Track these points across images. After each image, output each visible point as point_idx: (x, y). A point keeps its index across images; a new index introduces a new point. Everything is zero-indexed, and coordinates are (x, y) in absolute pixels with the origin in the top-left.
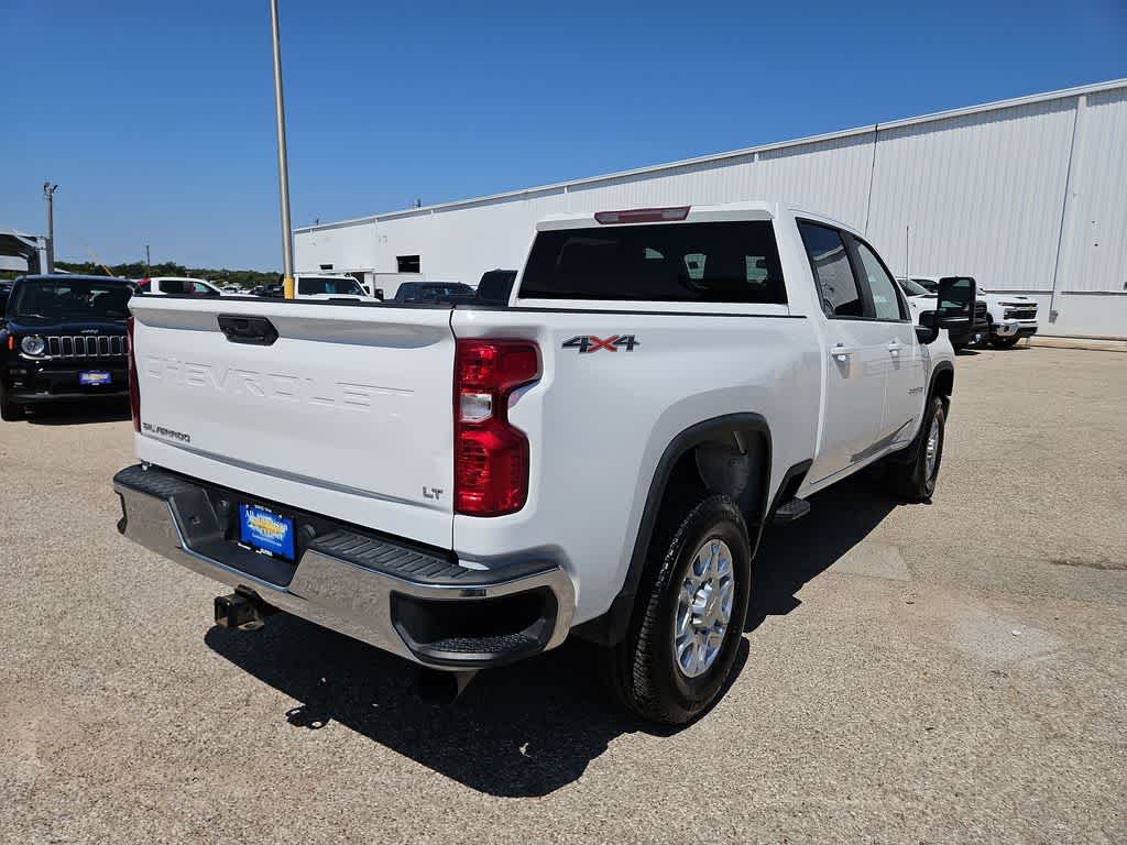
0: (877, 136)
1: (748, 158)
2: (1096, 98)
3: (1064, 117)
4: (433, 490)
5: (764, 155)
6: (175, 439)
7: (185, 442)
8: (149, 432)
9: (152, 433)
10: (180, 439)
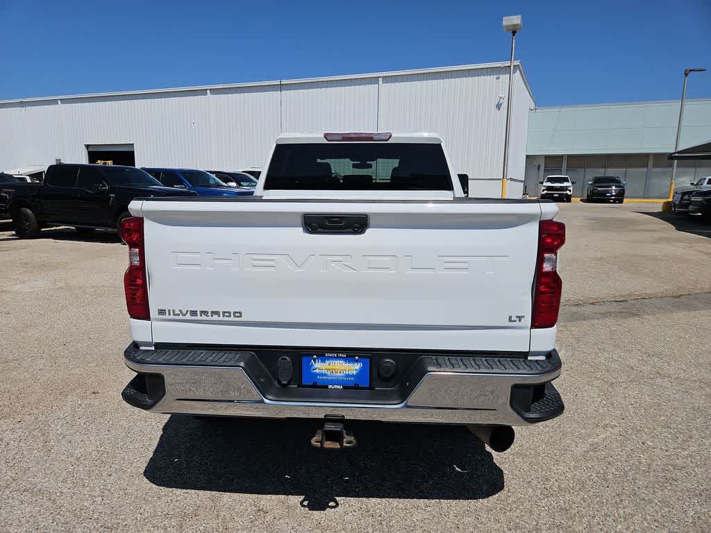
0: (281, 87)
1: (204, 92)
2: (387, 79)
3: (372, 88)
4: (517, 317)
5: (214, 91)
6: (215, 317)
7: (234, 318)
8: (167, 316)
9: (172, 317)
10: (227, 316)
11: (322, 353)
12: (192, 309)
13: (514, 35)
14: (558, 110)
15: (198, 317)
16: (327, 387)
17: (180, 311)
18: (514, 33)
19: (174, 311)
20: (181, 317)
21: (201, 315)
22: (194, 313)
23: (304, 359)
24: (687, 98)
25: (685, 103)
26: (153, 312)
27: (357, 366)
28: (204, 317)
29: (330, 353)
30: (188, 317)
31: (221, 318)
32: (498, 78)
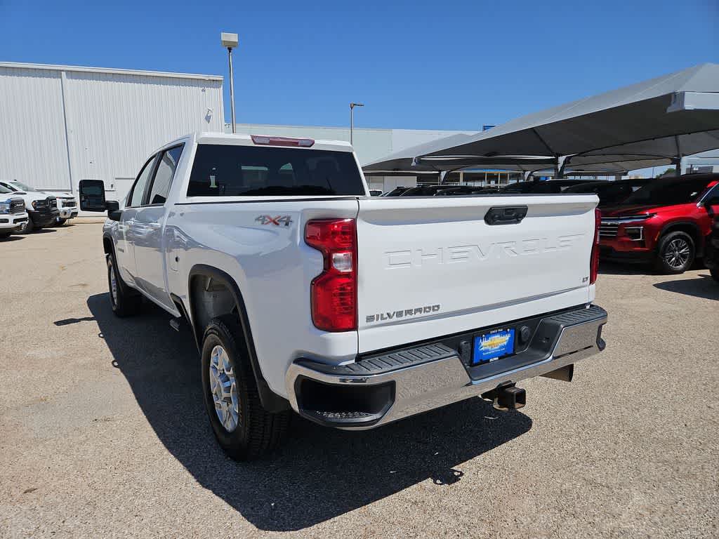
2: (72, 75)
6: (418, 315)
7: (432, 312)
8: (375, 322)
9: (380, 322)
10: (427, 312)
11: (486, 331)
12: (398, 311)
13: (230, 52)
14: (249, 127)
15: (404, 318)
16: (488, 361)
17: (388, 314)
18: (230, 49)
19: (382, 315)
20: (388, 320)
21: (406, 315)
22: (399, 314)
23: (476, 340)
24: (355, 127)
25: (353, 131)
26: (362, 321)
27: (507, 337)
28: (409, 317)
29: (494, 330)
30: (395, 319)
31: (423, 314)
32: (203, 91)
